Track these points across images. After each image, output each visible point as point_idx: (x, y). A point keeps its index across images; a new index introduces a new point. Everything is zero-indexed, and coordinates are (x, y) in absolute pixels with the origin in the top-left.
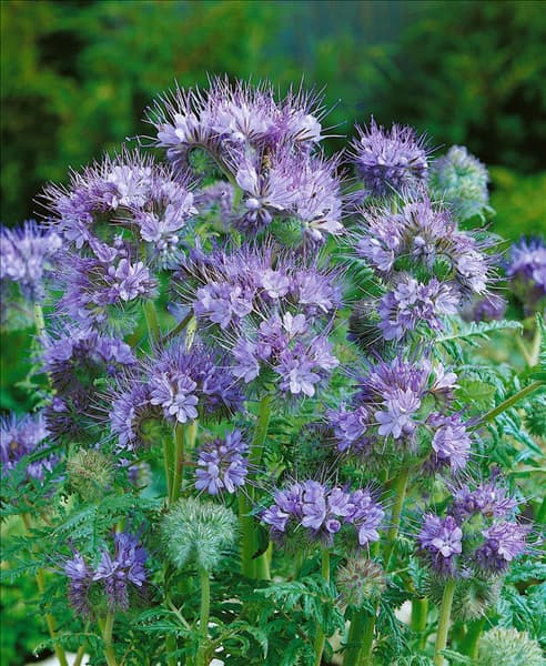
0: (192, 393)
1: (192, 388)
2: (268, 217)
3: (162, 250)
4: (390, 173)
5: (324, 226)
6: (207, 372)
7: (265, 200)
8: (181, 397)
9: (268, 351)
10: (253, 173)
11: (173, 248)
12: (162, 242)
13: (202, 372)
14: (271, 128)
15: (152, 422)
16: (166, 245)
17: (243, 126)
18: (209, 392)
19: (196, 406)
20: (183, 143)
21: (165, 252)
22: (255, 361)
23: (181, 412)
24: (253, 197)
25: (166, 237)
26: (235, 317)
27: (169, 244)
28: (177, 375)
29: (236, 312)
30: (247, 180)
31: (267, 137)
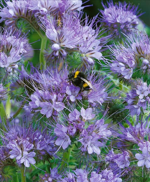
0: (32, 150)
1: (31, 148)
2: (65, 53)
3: (10, 73)
4: (122, 27)
5: (93, 55)
6: (38, 138)
7: (62, 44)
8: (25, 153)
9: (74, 131)
10: (54, 30)
11: (15, 71)
12: (9, 68)
13: (36, 138)
14: (60, 4)
15: (9, 167)
16: (12, 69)
17: (44, 5)
18: (41, 149)
19: (34, 157)
20: (14, 17)
21: (11, 74)
22: (68, 136)
23: (27, 161)
24: (56, 43)
25: (12, 65)
26: (54, 111)
27: (14, 69)
28: (22, 141)
29: (55, 109)
30: (51, 34)
31: (57, 10)
